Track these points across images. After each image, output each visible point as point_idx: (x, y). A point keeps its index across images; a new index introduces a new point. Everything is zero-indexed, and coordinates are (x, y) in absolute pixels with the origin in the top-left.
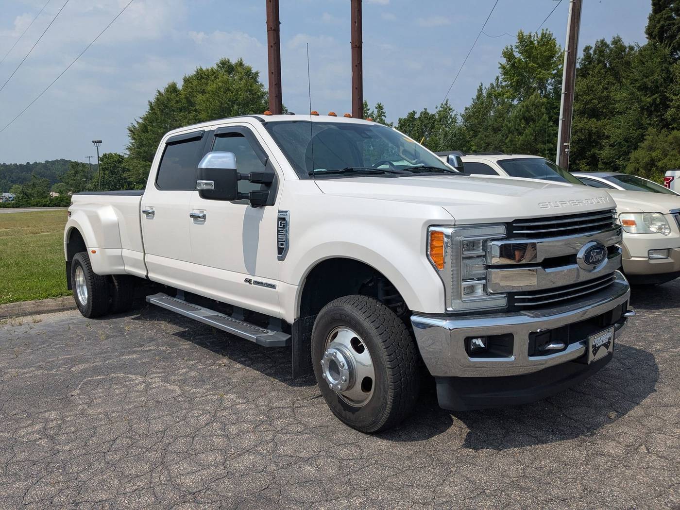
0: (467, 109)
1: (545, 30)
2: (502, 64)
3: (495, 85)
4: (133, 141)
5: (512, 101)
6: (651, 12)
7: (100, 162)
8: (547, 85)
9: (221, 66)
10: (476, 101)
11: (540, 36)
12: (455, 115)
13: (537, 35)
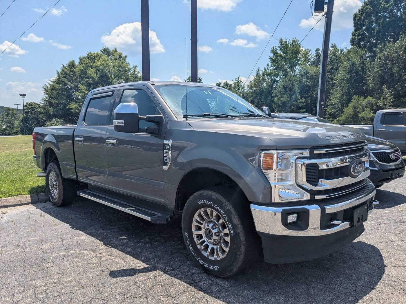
0: (250, 82)
1: (294, 38)
2: (271, 56)
3: (266, 68)
4: (47, 95)
5: (276, 78)
6: (353, 31)
7: (24, 108)
8: (295, 70)
9: (103, 51)
10: (256, 78)
11: (291, 41)
12: (244, 85)
13: (290, 41)
